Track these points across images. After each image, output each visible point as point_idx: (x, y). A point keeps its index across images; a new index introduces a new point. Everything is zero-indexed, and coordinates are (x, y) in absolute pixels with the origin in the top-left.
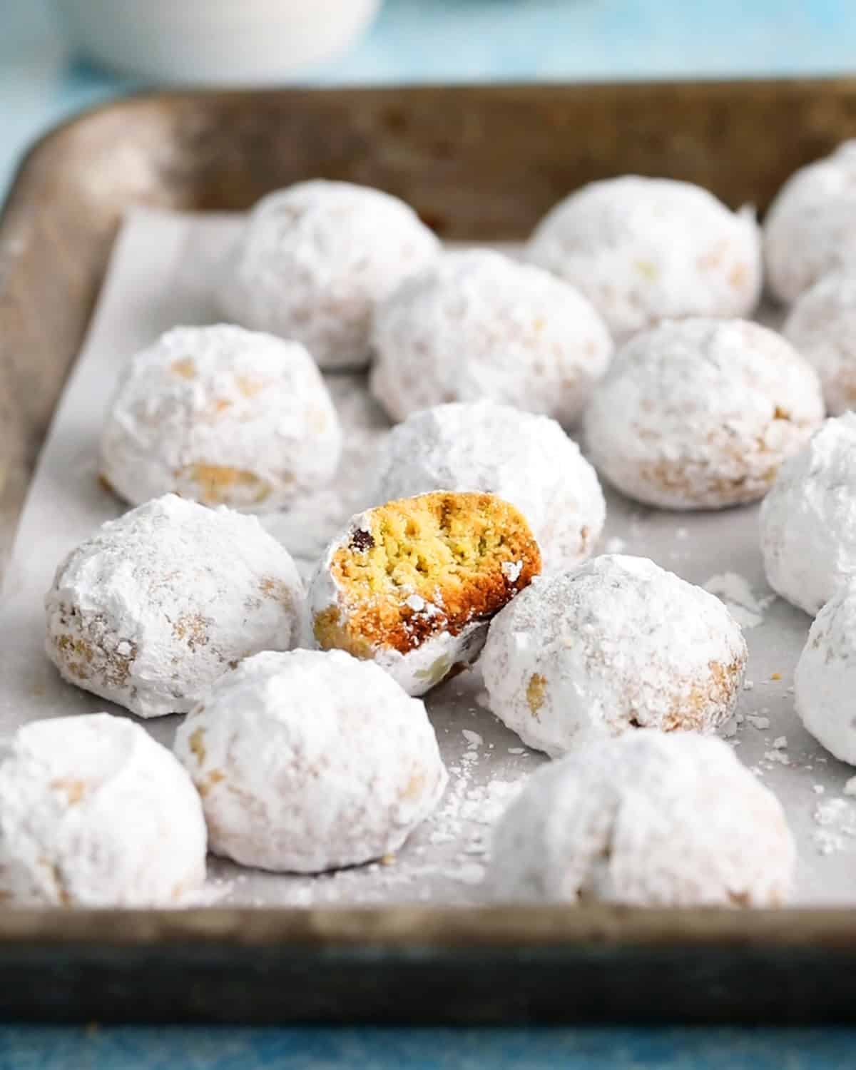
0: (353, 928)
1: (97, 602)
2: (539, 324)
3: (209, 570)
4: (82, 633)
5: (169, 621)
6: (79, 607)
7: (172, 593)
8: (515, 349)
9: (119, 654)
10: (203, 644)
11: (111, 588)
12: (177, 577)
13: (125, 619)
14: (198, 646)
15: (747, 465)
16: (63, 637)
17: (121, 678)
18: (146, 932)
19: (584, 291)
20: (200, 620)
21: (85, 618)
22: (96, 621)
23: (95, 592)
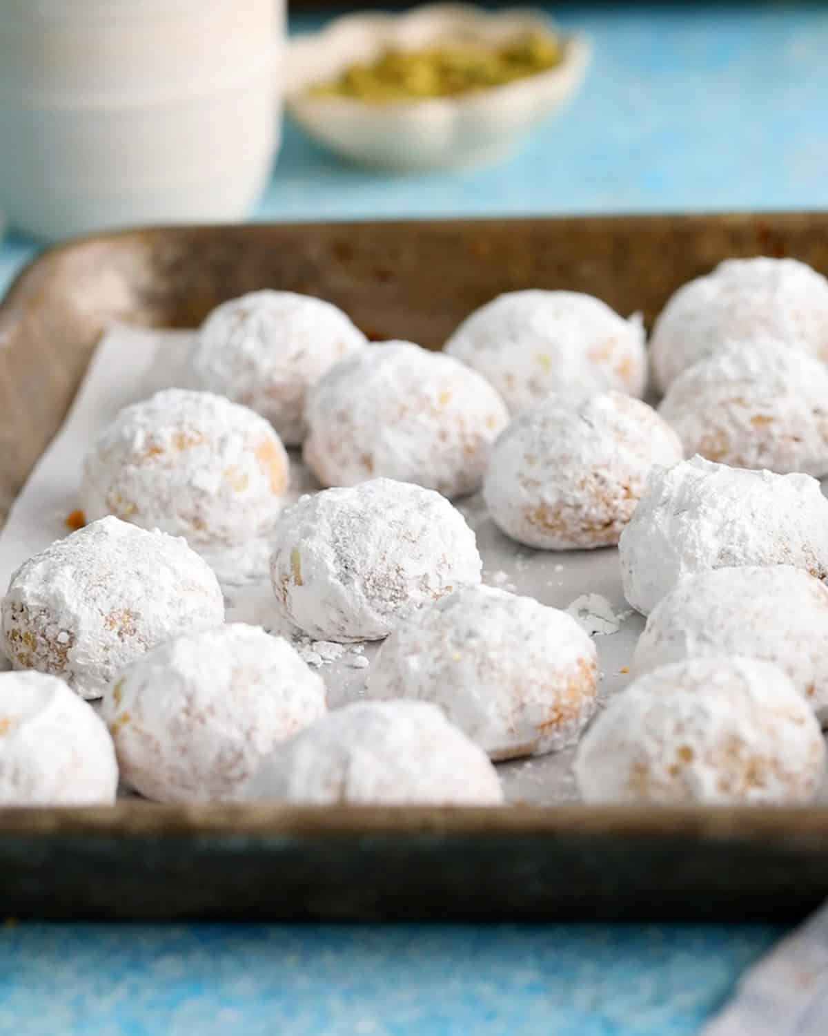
0: (221, 821)
1: (41, 597)
2: (444, 398)
3: (138, 573)
4: (29, 626)
5: (102, 615)
6: (26, 603)
7: (105, 591)
8: (423, 418)
9: (59, 643)
10: (132, 635)
11: (53, 587)
12: (111, 578)
13: (64, 612)
14: (127, 636)
15: (615, 509)
16: (13, 631)
17: (60, 664)
18: (48, 823)
19: (490, 379)
20: (128, 614)
21: (31, 613)
22: (40, 615)
23: (39, 590)
